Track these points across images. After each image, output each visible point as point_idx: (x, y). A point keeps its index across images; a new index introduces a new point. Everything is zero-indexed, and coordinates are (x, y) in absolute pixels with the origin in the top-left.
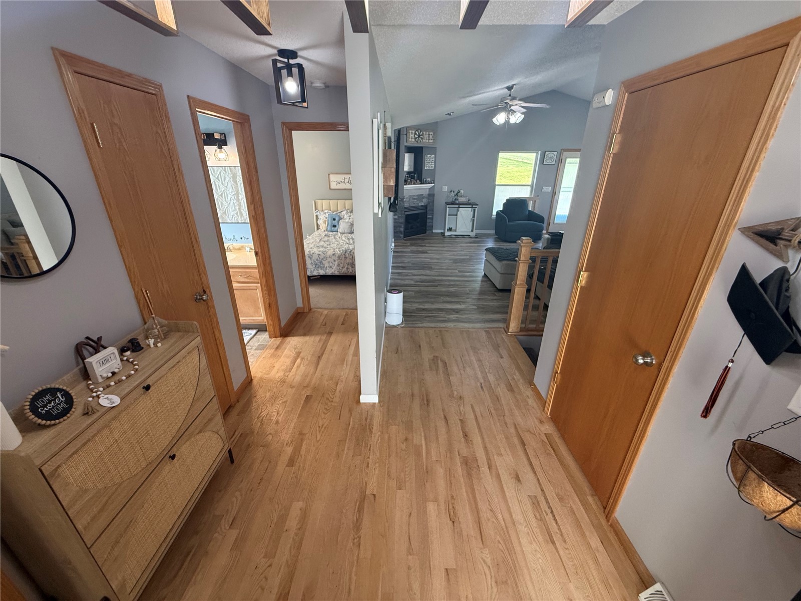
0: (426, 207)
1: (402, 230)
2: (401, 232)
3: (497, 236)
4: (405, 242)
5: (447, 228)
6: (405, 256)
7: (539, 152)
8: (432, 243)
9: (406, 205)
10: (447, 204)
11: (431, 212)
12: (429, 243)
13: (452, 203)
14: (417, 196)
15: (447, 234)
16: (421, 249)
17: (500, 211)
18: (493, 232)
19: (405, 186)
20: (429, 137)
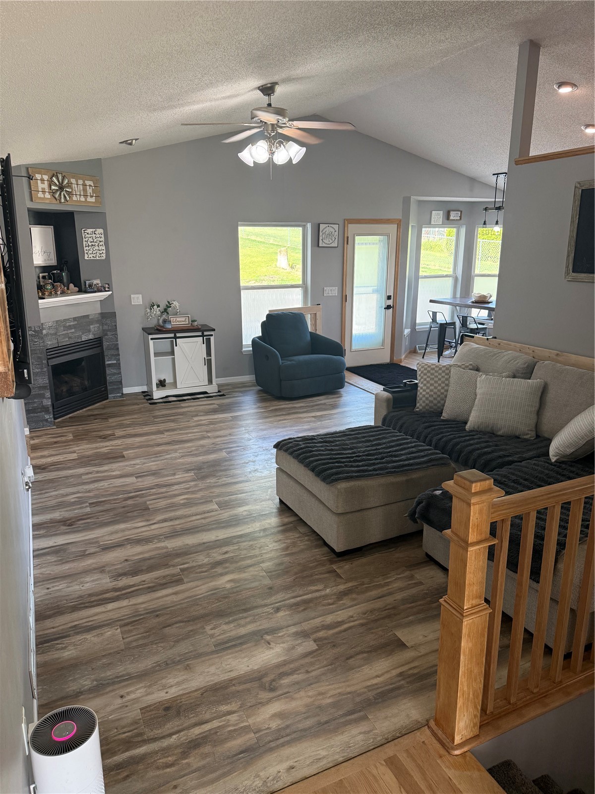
0: (98, 342)
1: (48, 402)
2: (45, 409)
3: (259, 388)
4: (59, 430)
5: (154, 382)
6: (67, 477)
7: (309, 226)
8: (129, 426)
9: (50, 343)
10: (148, 331)
11: (113, 352)
12: (121, 426)
13: (159, 330)
14: (75, 319)
15: (158, 394)
16: (105, 447)
17: (259, 338)
18: (249, 378)
19: (40, 301)
20: (85, 190)
